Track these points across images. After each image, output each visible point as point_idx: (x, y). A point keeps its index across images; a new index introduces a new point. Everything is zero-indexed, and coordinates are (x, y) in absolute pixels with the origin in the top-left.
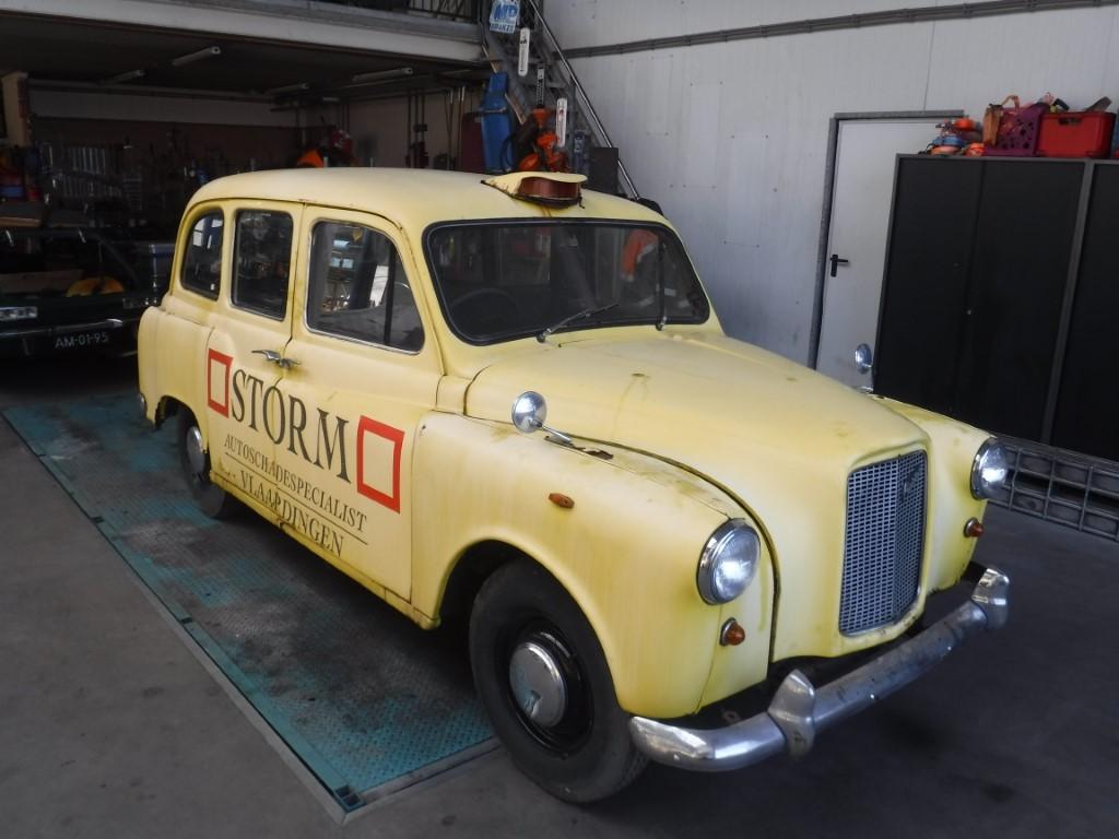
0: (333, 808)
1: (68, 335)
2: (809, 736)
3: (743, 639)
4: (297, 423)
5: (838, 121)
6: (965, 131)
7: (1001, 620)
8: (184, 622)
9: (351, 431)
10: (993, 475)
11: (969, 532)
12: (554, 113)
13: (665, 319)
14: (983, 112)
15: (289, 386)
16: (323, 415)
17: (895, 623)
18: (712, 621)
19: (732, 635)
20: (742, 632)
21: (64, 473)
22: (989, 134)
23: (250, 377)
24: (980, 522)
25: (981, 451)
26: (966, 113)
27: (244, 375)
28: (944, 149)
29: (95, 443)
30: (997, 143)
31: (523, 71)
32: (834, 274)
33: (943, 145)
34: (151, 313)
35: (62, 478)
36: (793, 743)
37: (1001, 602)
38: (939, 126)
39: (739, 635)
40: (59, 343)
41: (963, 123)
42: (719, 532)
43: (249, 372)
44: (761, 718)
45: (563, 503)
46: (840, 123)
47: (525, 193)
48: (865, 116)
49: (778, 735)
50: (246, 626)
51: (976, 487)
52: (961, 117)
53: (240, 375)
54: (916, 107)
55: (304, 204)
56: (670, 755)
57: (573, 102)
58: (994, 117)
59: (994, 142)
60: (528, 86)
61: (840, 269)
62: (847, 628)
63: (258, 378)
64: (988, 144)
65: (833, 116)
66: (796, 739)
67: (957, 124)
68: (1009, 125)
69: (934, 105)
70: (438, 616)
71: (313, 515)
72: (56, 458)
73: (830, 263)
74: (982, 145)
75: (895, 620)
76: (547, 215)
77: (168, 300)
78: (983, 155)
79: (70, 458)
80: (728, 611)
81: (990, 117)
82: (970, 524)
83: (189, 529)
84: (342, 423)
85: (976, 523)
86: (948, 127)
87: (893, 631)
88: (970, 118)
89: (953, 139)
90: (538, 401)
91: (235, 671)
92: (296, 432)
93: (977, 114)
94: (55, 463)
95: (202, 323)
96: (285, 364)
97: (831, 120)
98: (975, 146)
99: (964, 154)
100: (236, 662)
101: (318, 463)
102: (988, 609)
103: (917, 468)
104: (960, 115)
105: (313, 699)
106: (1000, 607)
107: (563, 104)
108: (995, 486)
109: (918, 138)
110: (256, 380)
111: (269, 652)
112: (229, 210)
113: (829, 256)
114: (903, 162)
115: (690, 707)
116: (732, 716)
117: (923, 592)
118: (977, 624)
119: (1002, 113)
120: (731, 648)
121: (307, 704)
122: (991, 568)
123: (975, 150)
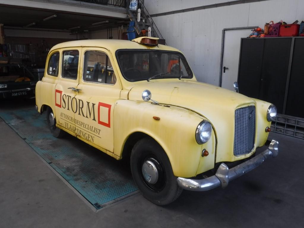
0: (94, 209)
1: (15, 92)
2: (227, 181)
4: (81, 106)
5: (224, 30)
6: (259, 31)
7: (277, 154)
8: (50, 163)
9: (96, 107)
10: (273, 115)
11: (267, 131)
13: (181, 77)
14: (264, 26)
15: (78, 97)
16: (88, 103)
17: (249, 153)
18: (199, 149)
19: (205, 154)
20: (208, 152)
21: (15, 128)
22: (266, 32)
23: (67, 96)
24: (270, 128)
25: (269, 108)
26: (259, 27)
27: (66, 95)
28: (254, 36)
29: (23, 120)
30: (268, 34)
31: (139, 20)
32: (224, 72)
33: (253, 35)
34: (39, 83)
35: (14, 129)
36: (223, 183)
37: (276, 149)
38: (252, 30)
39: (207, 153)
40: (13, 95)
41: (259, 29)
42: (201, 124)
43: (67, 94)
44: (213, 177)
45: (157, 119)
46: (225, 31)
48: (232, 29)
49: (218, 181)
50: (67, 164)
51: (268, 118)
52: (258, 28)
53: (64, 95)
54: (246, 26)
55: (82, 47)
56: (189, 187)
57: (152, 28)
58: (267, 27)
59: (267, 33)
60: (140, 24)
61: (226, 70)
62: (236, 154)
63: (70, 96)
64: (266, 34)
65: (223, 29)
66: (224, 182)
67: (257, 29)
68: (271, 29)
69: (250, 25)
70: (121, 156)
71: (85, 132)
72: (13, 124)
73: (223, 69)
74: (264, 35)
75: (249, 152)
76: (149, 49)
77: (44, 79)
78: (265, 37)
79: (17, 124)
80: (204, 146)
81: (266, 26)
82: (267, 128)
84: (94, 105)
86: (255, 30)
87: (248, 155)
88: (260, 28)
89: (256, 33)
90: (149, 93)
91: (65, 175)
92: (80, 109)
93: (262, 27)
94: (12, 125)
95: (54, 83)
96: (77, 91)
97: (223, 30)
98: (262, 35)
99: (259, 37)
100: (64, 173)
101: (87, 117)
102: (273, 151)
103: (253, 110)
104: (258, 27)
105: (86, 182)
106: (276, 150)
107: (150, 29)
108: (273, 118)
109: (247, 34)
110: (69, 96)
111: (74, 170)
112: (61, 51)
113: (223, 67)
114: (243, 40)
115: (194, 175)
116: (205, 177)
117: (256, 146)
118: (270, 155)
119: (269, 26)
120: (205, 157)
121: (85, 183)
122: (273, 140)
123: (262, 36)
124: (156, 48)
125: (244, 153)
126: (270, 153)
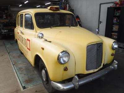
2: (78, 86)
3: (67, 70)
4: (23, 40)
5: (101, 4)
6: (116, 4)
7: (116, 68)
8: (13, 65)
10: (116, 46)
11: (112, 55)
12: (66, 6)
13: (70, 26)
18: (62, 67)
19: (66, 69)
22: (119, 4)
23: (20, 35)
24: (114, 54)
25: (114, 43)
28: (114, 6)
31: (63, 2)
32: (100, 24)
36: (75, 87)
37: (116, 66)
44: (71, 82)
45: (43, 49)
47: (50, 9)
48: (104, 3)
49: (73, 86)
50: (21, 66)
51: (113, 48)
54: (110, 1)
55: (24, 12)
58: (120, 1)
60: (64, 3)
62: (87, 69)
64: (119, 5)
68: (122, 2)
69: (113, 1)
73: (100, 22)
75: (97, 69)
76: (54, 12)
84: (26, 39)
85: (113, 54)
86: (114, 3)
87: (96, 70)
89: (115, 5)
91: (17, 71)
96: (22, 33)
101: (24, 45)
104: (116, 2)
107: (68, 5)
108: (116, 48)
109: (111, 5)
111: (22, 69)
114: (108, 8)
115: (60, 80)
116: (66, 82)
121: (24, 75)
122: (116, 61)
123: (118, 6)
124: (58, 12)
125: (93, 69)
126: (113, 68)
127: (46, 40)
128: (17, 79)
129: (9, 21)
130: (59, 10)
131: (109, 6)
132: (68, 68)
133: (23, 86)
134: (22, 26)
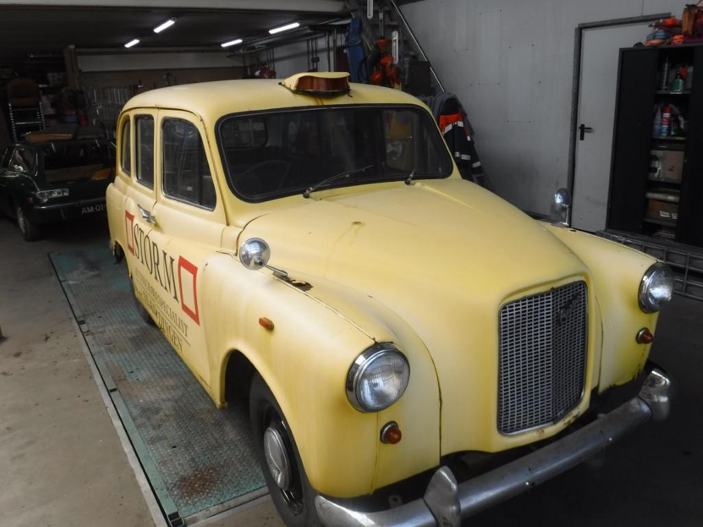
3: (399, 439)
4: (156, 262)
5: (581, 30)
6: (667, 25)
7: (665, 411)
8: (110, 392)
9: (176, 267)
10: (661, 292)
11: (641, 339)
12: (390, 42)
13: (411, 176)
14: (682, 11)
15: (152, 235)
16: (165, 254)
17: (554, 424)
19: (391, 435)
20: (399, 434)
21: (72, 292)
22: (687, 27)
23: (139, 229)
24: (652, 331)
25: (648, 272)
26: (672, 15)
28: (655, 42)
29: (97, 272)
30: (693, 33)
31: (370, 15)
32: (582, 138)
33: (654, 39)
35: (70, 295)
37: (664, 399)
38: (651, 26)
39: (396, 436)
40: (84, 211)
41: (669, 21)
42: (368, 352)
43: (139, 226)
44: (420, 502)
45: (268, 326)
46: (583, 31)
47: (301, 89)
48: (600, 24)
49: (430, 519)
51: (644, 303)
52: (669, 17)
53: (136, 228)
54: (636, 14)
55: (158, 108)
57: (403, 33)
58: (690, 13)
59: (690, 33)
60: (374, 25)
61: (586, 135)
62: (505, 429)
63: (142, 229)
64: (686, 35)
65: (577, 27)
66: (444, 523)
67: (664, 22)
68: (702, 19)
69: (649, 11)
70: (224, 401)
71: (169, 323)
72: (71, 282)
73: (579, 131)
74: (682, 36)
75: (555, 420)
76: (320, 104)
78: (684, 43)
79: (79, 283)
80: (386, 417)
81: (687, 14)
82: (641, 333)
83: (134, 327)
84: (172, 260)
85: (646, 331)
86: (657, 26)
87: (551, 430)
88: (676, 18)
89: (661, 34)
90: (263, 246)
91: (131, 426)
92: (156, 266)
93: (678, 14)
94: (69, 286)
95: (125, 193)
96: (153, 219)
97: (576, 29)
98: (676, 37)
99: (670, 43)
101: (166, 288)
104: (668, 16)
105: (175, 447)
106: (664, 403)
107: (395, 36)
108: (662, 301)
109: (639, 35)
110: (141, 231)
112: (132, 117)
113: (579, 125)
114: (624, 53)
115: (365, 489)
116: (395, 500)
117: (586, 396)
118: (645, 416)
119: (696, 11)
120: (390, 447)
121: (171, 450)
122: (656, 371)
123: (677, 40)
124: (343, 101)
125: (537, 423)
126: (645, 408)
127: (284, 277)
128: (134, 476)
129: (74, 138)
130: (346, 91)
131: (630, 44)
132: (401, 428)
133: (168, 513)
134: (146, 177)
